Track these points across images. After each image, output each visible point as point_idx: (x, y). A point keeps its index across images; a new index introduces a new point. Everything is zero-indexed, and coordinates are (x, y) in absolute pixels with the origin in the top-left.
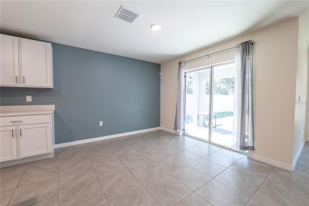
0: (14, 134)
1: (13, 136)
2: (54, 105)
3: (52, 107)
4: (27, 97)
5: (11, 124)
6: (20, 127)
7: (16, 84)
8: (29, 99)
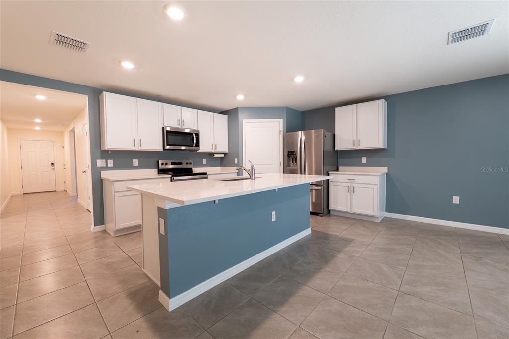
0: (350, 190)
1: (349, 191)
2: (387, 167)
3: (385, 170)
4: (363, 158)
5: (348, 181)
6: (354, 185)
7: (353, 147)
8: (364, 160)
